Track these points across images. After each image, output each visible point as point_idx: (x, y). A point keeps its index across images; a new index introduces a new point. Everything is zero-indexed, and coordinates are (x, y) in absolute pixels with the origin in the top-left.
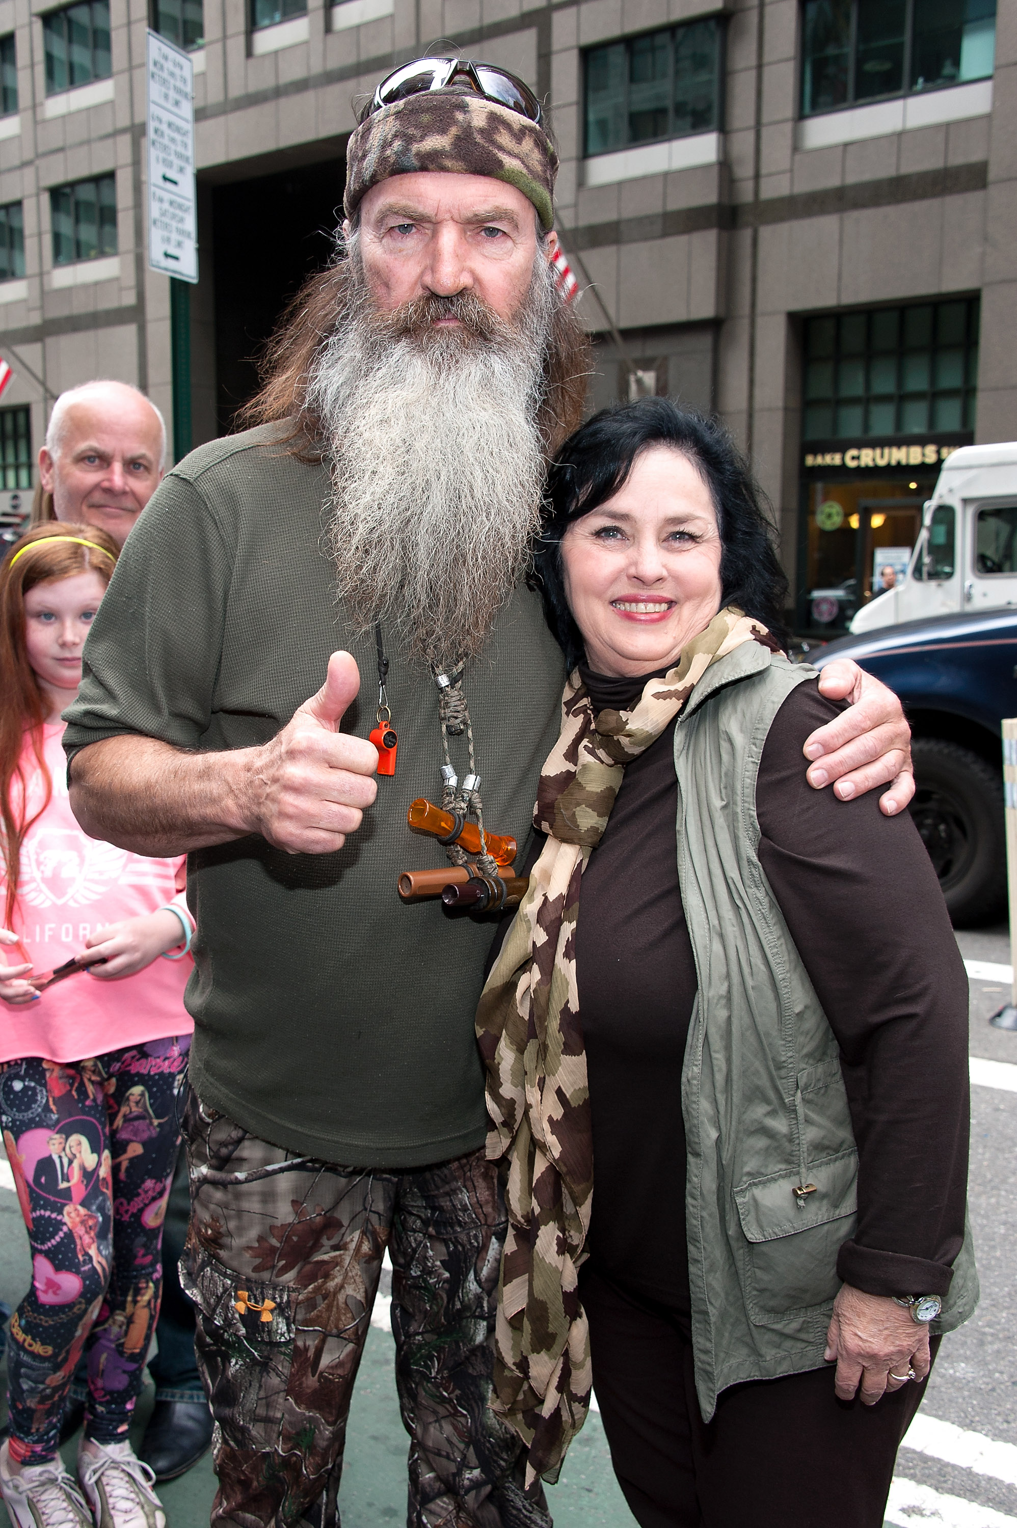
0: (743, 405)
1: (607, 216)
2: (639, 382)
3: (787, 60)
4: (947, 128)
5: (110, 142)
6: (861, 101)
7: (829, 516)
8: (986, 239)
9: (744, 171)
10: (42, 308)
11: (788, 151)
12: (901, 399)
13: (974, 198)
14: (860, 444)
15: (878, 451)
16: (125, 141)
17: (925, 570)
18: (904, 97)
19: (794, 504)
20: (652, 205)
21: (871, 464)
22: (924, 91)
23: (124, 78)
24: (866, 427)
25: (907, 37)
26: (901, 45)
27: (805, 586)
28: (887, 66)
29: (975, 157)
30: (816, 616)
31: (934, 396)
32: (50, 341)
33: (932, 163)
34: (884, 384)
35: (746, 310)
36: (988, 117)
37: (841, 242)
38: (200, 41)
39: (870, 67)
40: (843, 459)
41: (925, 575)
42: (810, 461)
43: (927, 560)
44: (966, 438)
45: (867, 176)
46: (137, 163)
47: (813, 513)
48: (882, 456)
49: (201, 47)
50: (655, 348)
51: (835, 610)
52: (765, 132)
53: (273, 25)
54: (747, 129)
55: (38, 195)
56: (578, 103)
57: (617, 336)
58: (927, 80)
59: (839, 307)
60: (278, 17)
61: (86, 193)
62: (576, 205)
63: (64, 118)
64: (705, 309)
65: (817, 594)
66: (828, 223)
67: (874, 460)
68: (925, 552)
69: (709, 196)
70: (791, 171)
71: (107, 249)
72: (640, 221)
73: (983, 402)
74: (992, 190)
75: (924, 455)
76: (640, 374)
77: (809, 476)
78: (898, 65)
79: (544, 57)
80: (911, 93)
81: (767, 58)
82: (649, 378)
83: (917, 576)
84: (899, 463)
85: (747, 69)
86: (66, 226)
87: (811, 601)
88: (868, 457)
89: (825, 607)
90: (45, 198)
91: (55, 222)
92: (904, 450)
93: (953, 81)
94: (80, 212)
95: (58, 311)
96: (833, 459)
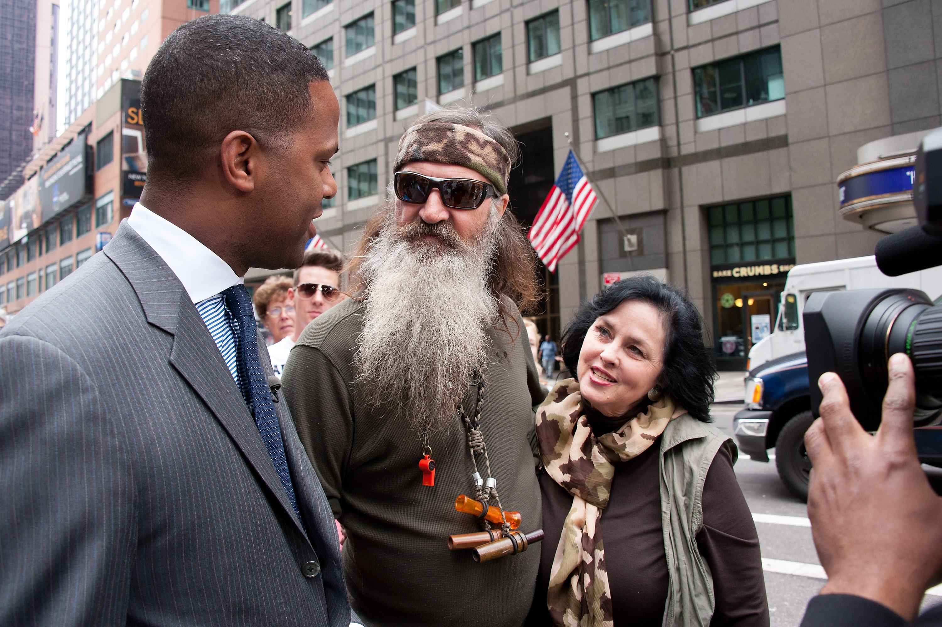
0: (681, 249)
1: (609, 165)
2: (629, 240)
3: (688, 94)
4: (767, 121)
5: (374, 146)
6: (725, 110)
7: (727, 301)
8: (790, 168)
9: (673, 142)
10: (343, 219)
11: (692, 133)
12: (757, 243)
13: (782, 151)
14: (740, 266)
15: (749, 269)
16: (381, 145)
17: (784, 326)
18: (745, 108)
19: (709, 295)
20: (630, 159)
21: (746, 275)
22: (754, 105)
23: (381, 119)
24: (742, 256)
25: (743, 83)
26: (740, 87)
27: (718, 335)
28: (734, 95)
29: (782, 132)
30: (724, 350)
31: (773, 241)
32: (346, 234)
33: (761, 136)
34: (749, 236)
35: (678, 205)
36: (785, 115)
37: (722, 172)
38: (416, 101)
39: (727, 95)
40: (732, 273)
41: (784, 328)
42: (716, 274)
43: (785, 321)
44: (792, 261)
45: (731, 143)
46: (387, 154)
47: (719, 300)
48: (751, 271)
49: (416, 103)
50: (636, 224)
51: (734, 347)
52: (681, 125)
53: (449, 92)
54: (672, 124)
55: (342, 171)
56: (591, 117)
57: (617, 219)
58: (754, 100)
59: (724, 202)
60: (451, 88)
61: (364, 169)
62: (593, 161)
63: (355, 138)
64: (658, 205)
65: (724, 339)
66: (714, 165)
67: (747, 273)
68: (783, 317)
69: (656, 154)
70: (695, 141)
71: (373, 192)
72: (624, 167)
73: (798, 244)
74: (791, 147)
75: (771, 270)
76: (629, 236)
77: (716, 282)
78: (740, 95)
79: (574, 97)
80: (747, 106)
81: (679, 94)
82: (633, 238)
83: (780, 329)
84: (760, 274)
85: (669, 99)
86: (354, 183)
87: (721, 343)
88: (744, 272)
89: (728, 346)
90: (345, 172)
91: (349, 182)
92: (761, 267)
93: (766, 101)
94: (360, 178)
95: (349, 221)
96: (727, 273)
